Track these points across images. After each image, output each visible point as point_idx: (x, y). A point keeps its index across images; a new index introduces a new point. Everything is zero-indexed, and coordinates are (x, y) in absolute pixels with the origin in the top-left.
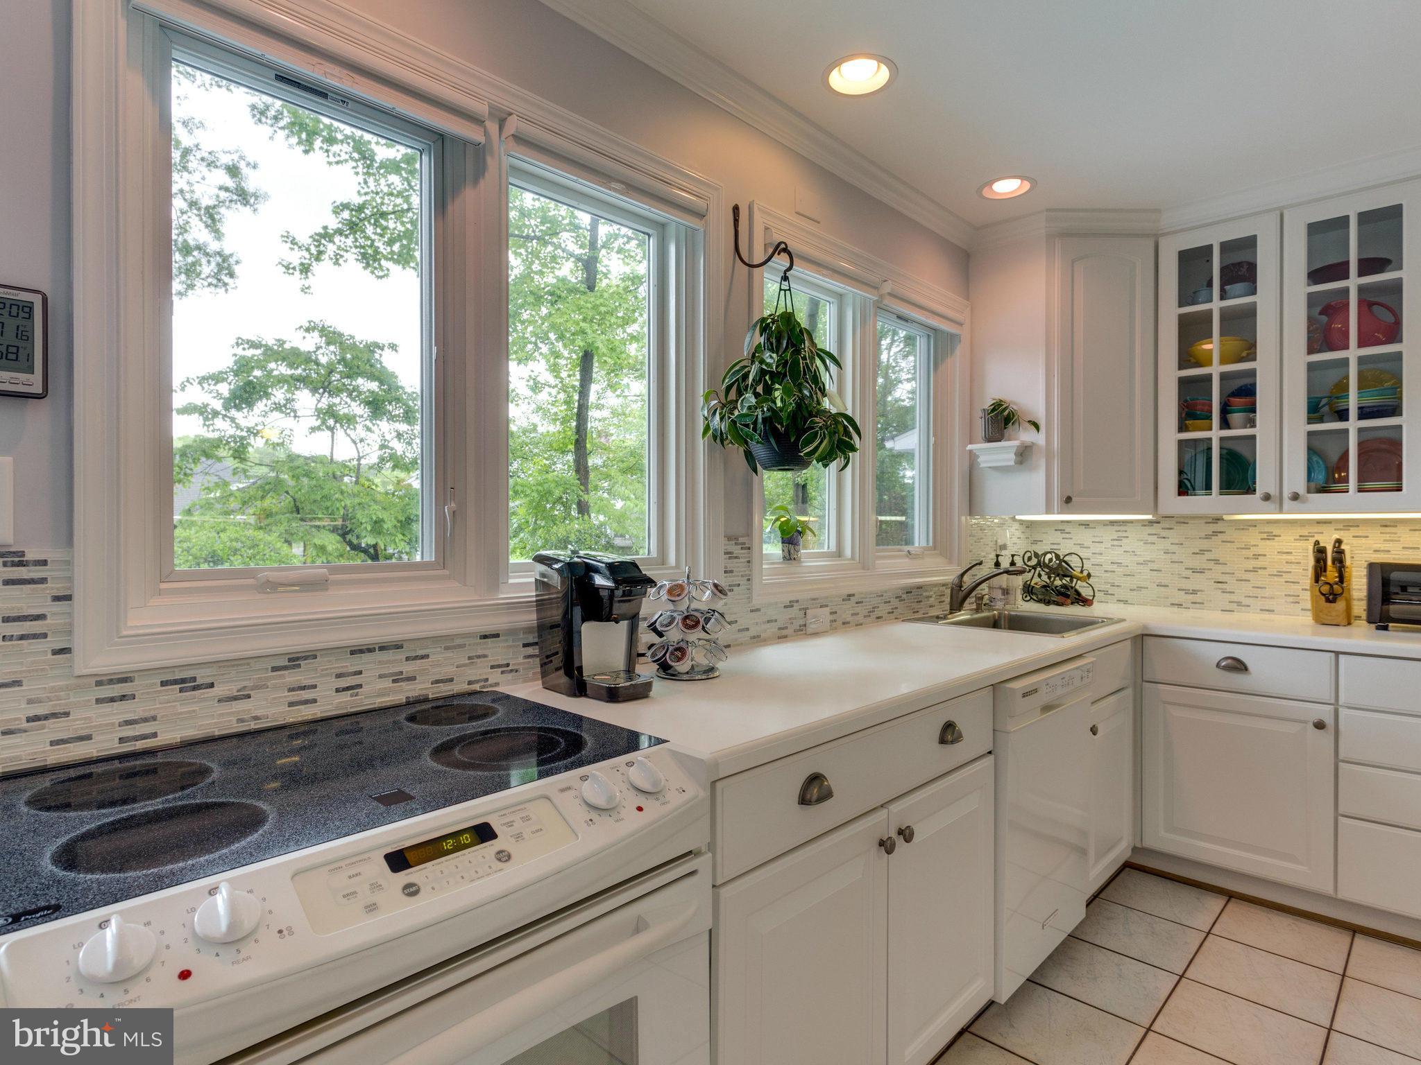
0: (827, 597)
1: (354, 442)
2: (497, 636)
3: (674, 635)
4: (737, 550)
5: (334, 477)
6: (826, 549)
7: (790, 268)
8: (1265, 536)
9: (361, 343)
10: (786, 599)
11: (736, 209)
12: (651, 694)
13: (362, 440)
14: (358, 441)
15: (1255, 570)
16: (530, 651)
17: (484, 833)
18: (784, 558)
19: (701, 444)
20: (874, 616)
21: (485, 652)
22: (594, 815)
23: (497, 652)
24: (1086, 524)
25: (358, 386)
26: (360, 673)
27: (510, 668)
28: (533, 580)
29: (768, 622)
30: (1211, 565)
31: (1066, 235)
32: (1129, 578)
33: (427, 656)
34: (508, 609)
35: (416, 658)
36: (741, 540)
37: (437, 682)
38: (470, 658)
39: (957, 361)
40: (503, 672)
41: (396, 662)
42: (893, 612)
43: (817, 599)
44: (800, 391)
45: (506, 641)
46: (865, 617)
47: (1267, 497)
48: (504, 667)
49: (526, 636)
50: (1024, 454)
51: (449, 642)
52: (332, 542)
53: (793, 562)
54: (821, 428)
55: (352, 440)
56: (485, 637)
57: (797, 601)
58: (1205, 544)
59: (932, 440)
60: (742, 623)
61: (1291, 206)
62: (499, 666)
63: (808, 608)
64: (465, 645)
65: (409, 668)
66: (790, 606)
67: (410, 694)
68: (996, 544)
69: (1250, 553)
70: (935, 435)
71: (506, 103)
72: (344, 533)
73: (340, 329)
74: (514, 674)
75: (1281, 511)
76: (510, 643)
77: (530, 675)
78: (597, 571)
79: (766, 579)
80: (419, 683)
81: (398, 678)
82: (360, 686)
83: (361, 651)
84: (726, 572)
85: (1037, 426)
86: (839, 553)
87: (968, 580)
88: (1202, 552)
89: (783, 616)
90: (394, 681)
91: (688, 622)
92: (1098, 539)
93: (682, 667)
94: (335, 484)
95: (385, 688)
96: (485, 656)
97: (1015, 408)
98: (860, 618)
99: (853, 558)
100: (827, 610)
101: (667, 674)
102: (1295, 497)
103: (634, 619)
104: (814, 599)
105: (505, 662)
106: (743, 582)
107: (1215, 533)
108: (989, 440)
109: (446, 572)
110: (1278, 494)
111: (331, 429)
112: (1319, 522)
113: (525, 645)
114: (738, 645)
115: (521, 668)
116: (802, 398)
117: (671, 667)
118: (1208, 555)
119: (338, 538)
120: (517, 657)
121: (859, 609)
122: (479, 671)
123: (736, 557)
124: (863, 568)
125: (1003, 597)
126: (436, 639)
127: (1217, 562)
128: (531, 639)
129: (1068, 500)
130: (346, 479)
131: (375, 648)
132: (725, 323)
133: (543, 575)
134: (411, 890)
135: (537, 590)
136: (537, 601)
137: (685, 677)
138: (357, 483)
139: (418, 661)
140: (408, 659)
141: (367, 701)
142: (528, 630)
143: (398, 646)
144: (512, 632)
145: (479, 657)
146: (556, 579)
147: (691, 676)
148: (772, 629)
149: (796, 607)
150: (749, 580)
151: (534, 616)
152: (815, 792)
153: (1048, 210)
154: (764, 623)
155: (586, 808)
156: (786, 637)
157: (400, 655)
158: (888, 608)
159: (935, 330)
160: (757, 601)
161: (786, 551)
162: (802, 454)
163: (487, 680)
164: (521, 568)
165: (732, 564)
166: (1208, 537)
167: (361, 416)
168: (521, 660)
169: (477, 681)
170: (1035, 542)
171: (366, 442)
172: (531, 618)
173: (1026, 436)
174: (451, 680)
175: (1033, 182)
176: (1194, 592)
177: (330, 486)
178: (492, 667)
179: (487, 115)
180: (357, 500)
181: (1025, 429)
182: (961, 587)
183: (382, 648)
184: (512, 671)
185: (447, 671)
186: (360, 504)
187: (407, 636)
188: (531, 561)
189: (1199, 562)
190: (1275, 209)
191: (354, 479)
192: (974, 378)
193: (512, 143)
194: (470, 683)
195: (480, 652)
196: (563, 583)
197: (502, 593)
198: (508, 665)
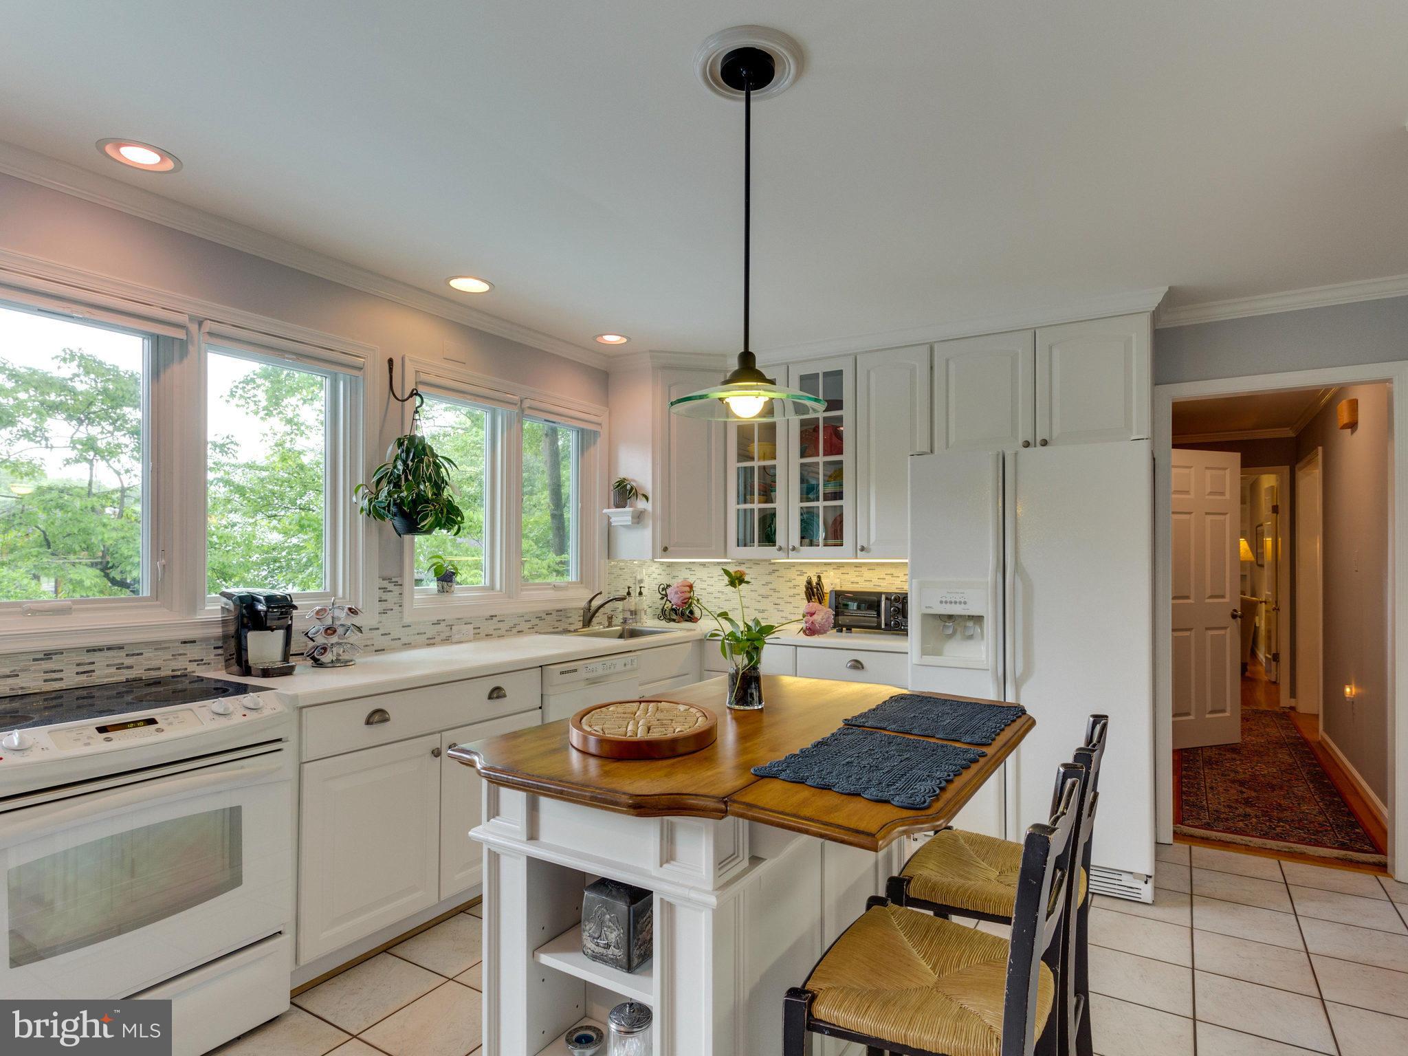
0: (471, 618)
1: (118, 473)
2: (194, 642)
3: (321, 640)
4: (390, 587)
5: (93, 509)
6: (483, 585)
7: (421, 406)
8: (799, 573)
9: (126, 374)
10: (435, 619)
11: (391, 361)
12: (295, 672)
13: (127, 471)
14: (123, 472)
15: (794, 596)
16: (220, 651)
17: (151, 722)
18: (439, 591)
19: (361, 518)
20: (515, 630)
21: (185, 652)
22: (216, 717)
23: (194, 652)
24: (703, 565)
25: (124, 415)
26: (93, 663)
27: (204, 662)
28: (220, 607)
29: (418, 634)
30: (771, 593)
31: (665, 367)
32: (728, 602)
33: (142, 654)
34: (202, 625)
35: (133, 655)
36: (394, 580)
37: (149, 669)
38: (173, 655)
39: (598, 450)
40: (198, 665)
41: (119, 656)
42: (533, 628)
43: (462, 619)
44: (418, 487)
45: (201, 645)
46: (506, 631)
47: (780, 549)
48: (200, 662)
49: (216, 642)
50: (639, 517)
51: (158, 646)
52: (90, 577)
53: (445, 594)
54: (431, 511)
55: (115, 471)
56: (185, 642)
57: (444, 620)
58: (769, 578)
59: (580, 505)
60: (395, 635)
61: (793, 363)
62: (195, 661)
63: (452, 625)
64: (169, 648)
65: (128, 661)
66: (438, 623)
67: (129, 677)
68: (635, 579)
69: (791, 584)
70: (582, 502)
71: (202, 313)
72: (105, 568)
73: (100, 358)
74: (207, 666)
75: (788, 558)
76: (204, 646)
77: (220, 667)
78: (259, 601)
79: (416, 606)
80: (136, 670)
81: (120, 667)
82: (94, 671)
83: (94, 650)
84: (379, 601)
85: (647, 499)
86: (492, 587)
87: (595, 603)
88: (767, 584)
89: (431, 631)
90: (117, 669)
91: (329, 631)
92: (710, 575)
93: (326, 658)
94: (95, 517)
95: (111, 673)
96: (185, 654)
97: (634, 484)
98: (503, 632)
99: (501, 591)
100: (471, 627)
101: (318, 664)
102: (794, 549)
103: (288, 629)
104: (459, 619)
105: (201, 658)
106: (396, 608)
107: (774, 571)
108: (617, 506)
109: (158, 603)
110: (786, 547)
111: (91, 462)
112: (826, 564)
113: (215, 648)
114: (391, 649)
115: (212, 662)
116: (420, 490)
117: (319, 660)
118: (770, 586)
119: (98, 572)
120: (211, 656)
121: (501, 625)
122: (181, 664)
123: (390, 591)
124: (509, 598)
125: (631, 617)
126: (147, 644)
127: (774, 590)
128: (220, 644)
129: (665, 549)
130: (108, 510)
131: (104, 649)
132: (380, 439)
133: (226, 604)
134: (108, 740)
135: (222, 614)
136: (222, 620)
137: (330, 665)
138: (120, 516)
139: (135, 657)
140: (127, 655)
141: (97, 681)
142: (217, 639)
143: (121, 648)
144: (205, 640)
145: (180, 655)
146: (231, 606)
147: (334, 664)
148: (423, 638)
149: (443, 624)
150: (400, 606)
151: (220, 630)
152: (376, 718)
153: (650, 351)
154: (414, 635)
155: (212, 714)
156: (434, 644)
157: (123, 653)
158: (529, 625)
159: (583, 430)
160: (407, 619)
161: (440, 586)
162: (419, 526)
163: (186, 669)
164: (214, 600)
165: (385, 596)
166: (770, 574)
167: (127, 446)
168: (212, 657)
169: (179, 670)
170: (674, 577)
171: (133, 473)
172: (218, 631)
173: (641, 504)
174: (159, 669)
175: (629, 339)
176: (763, 611)
177: (90, 521)
178: (190, 661)
179: (188, 321)
180: (121, 534)
181: (641, 500)
182: (590, 609)
183: (109, 649)
184: (205, 664)
185: (155, 663)
186: (123, 538)
187: (128, 641)
188: (218, 595)
189: (763, 591)
190: (782, 364)
191: (117, 510)
192: (611, 462)
193: (207, 337)
194: (173, 671)
195: (181, 652)
196: (235, 609)
197: (199, 615)
198: (202, 660)
